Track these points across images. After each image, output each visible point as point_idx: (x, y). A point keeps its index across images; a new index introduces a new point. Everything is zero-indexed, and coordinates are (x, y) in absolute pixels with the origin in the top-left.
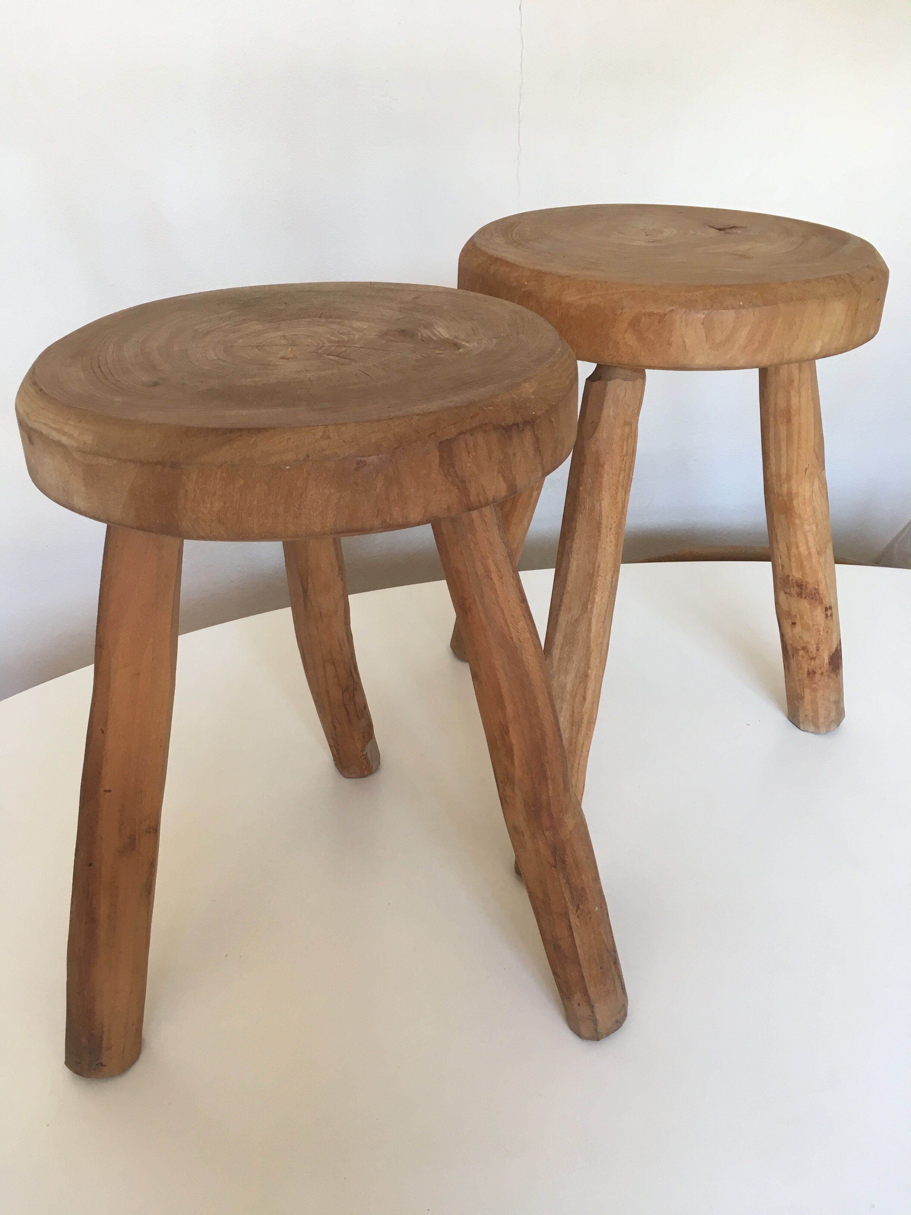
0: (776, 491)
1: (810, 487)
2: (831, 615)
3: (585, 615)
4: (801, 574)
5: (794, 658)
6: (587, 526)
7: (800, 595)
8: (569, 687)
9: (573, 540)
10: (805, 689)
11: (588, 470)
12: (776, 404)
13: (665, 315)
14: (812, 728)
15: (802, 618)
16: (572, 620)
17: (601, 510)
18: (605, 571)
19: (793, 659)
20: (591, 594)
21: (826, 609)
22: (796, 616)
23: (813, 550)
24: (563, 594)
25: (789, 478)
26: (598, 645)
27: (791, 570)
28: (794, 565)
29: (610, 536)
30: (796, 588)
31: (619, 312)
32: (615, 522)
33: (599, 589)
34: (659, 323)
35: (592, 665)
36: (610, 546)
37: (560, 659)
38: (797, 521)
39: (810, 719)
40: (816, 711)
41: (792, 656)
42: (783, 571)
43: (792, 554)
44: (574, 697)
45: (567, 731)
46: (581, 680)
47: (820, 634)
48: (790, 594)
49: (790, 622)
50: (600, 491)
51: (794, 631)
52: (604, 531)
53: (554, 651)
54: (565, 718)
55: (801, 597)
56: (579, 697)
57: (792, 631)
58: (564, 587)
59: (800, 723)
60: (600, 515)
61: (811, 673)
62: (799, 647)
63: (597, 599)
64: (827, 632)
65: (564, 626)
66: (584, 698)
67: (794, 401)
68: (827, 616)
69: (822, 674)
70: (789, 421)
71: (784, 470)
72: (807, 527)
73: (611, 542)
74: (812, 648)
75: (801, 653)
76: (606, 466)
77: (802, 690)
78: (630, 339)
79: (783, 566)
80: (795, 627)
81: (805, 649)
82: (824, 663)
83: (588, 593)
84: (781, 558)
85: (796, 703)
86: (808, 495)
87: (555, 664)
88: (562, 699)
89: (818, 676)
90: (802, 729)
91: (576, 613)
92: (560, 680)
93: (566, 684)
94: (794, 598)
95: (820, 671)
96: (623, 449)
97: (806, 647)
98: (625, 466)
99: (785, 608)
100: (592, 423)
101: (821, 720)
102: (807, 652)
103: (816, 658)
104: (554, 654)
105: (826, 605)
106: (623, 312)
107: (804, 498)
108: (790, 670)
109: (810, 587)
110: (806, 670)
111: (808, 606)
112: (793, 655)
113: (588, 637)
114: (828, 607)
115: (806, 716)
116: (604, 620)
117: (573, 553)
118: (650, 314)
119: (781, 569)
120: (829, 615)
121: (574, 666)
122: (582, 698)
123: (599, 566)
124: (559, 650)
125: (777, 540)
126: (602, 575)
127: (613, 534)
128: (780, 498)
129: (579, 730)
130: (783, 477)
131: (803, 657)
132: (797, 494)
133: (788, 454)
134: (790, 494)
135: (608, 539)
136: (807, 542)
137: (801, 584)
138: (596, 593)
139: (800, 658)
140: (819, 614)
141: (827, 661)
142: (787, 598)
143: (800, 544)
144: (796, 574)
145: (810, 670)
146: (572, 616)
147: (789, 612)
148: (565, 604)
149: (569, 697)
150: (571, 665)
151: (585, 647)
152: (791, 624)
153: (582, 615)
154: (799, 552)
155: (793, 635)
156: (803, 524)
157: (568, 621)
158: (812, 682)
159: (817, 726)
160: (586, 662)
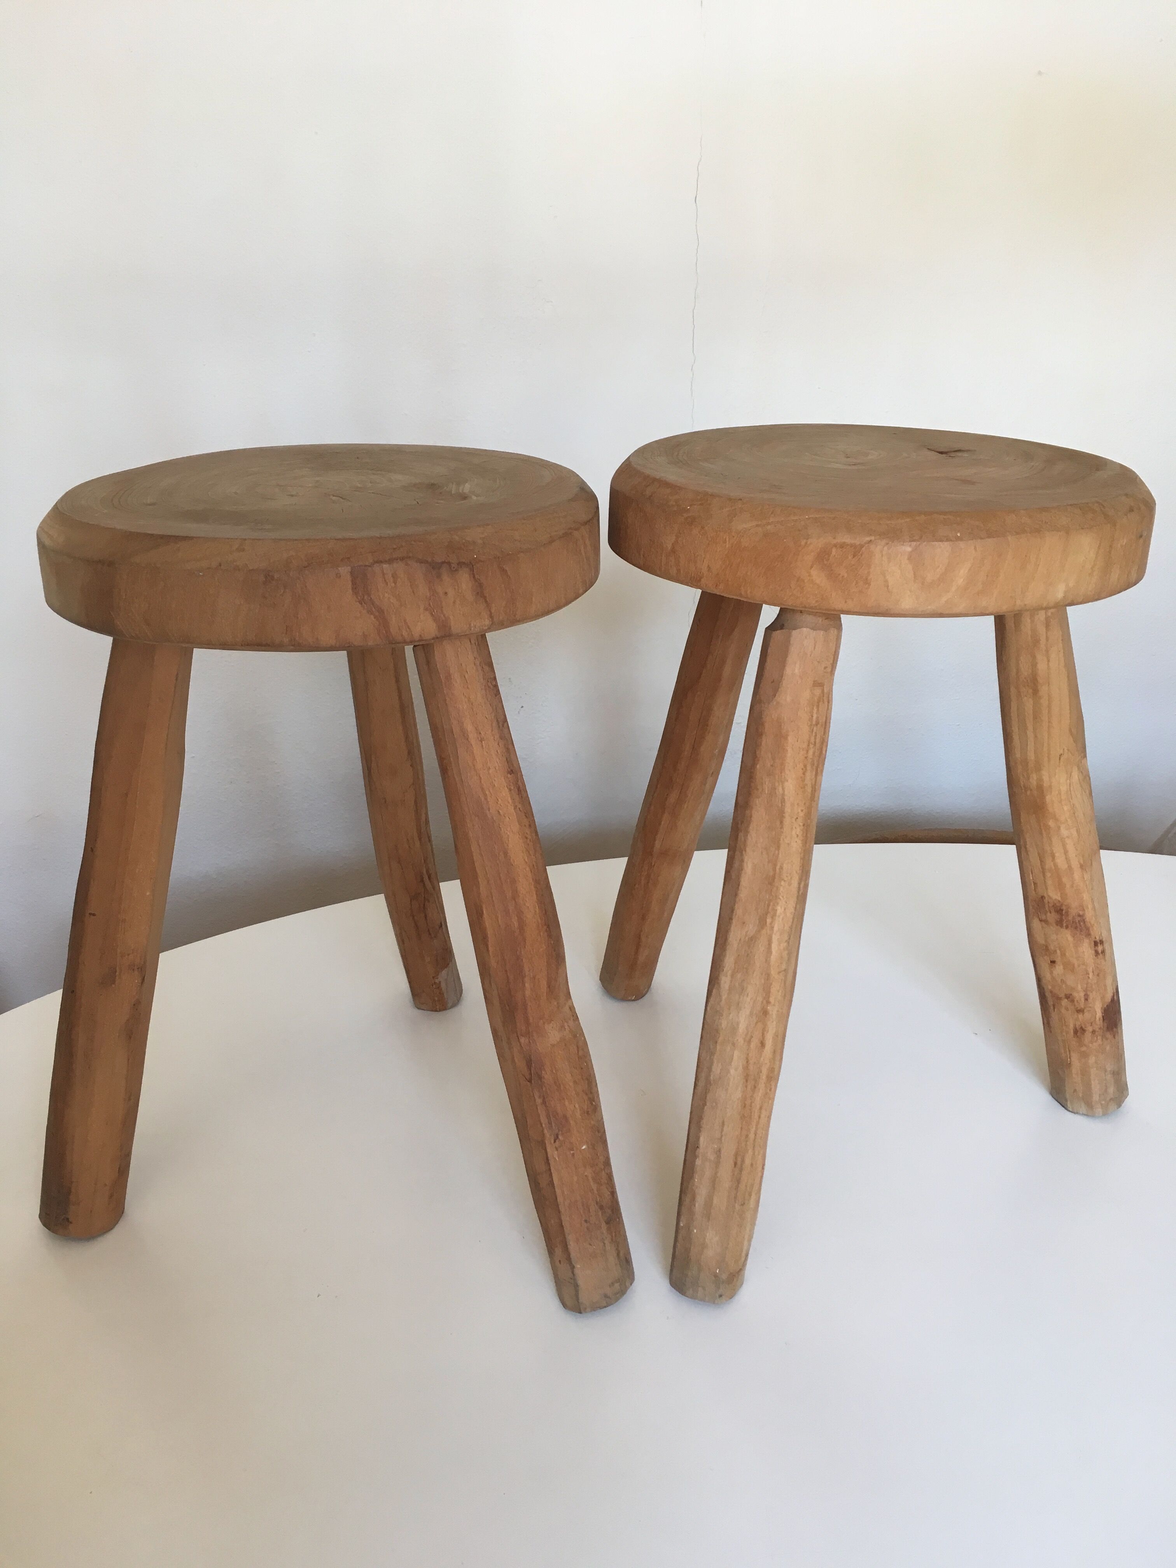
0: (1022, 784)
1: (1067, 779)
2: (1103, 952)
3: (764, 932)
4: (1059, 895)
5: (1056, 1010)
6: (765, 815)
7: (1059, 923)
8: (742, 1028)
9: (747, 832)
10: (1072, 1053)
11: (767, 742)
12: (1018, 672)
13: (862, 546)
14: (1083, 1109)
15: (1063, 954)
16: (747, 938)
17: (783, 795)
18: (790, 874)
19: (1054, 1011)
20: (771, 904)
21: (1096, 944)
22: (1055, 951)
23: (1075, 864)
24: (734, 904)
25: (1038, 768)
26: (779, 973)
27: (1047, 889)
28: (1049, 882)
29: (796, 828)
30: (1054, 913)
31: (803, 543)
32: (802, 811)
33: (781, 898)
34: (854, 556)
35: (772, 1000)
36: (796, 842)
37: (730, 989)
38: (1051, 823)
39: (1081, 1095)
40: (1088, 1086)
41: (1052, 1008)
42: (1035, 891)
43: (1047, 867)
44: (749, 1042)
46: (757, 1019)
47: (1089, 977)
48: (1046, 921)
49: (1048, 958)
50: (782, 770)
51: (1054, 972)
52: (787, 821)
53: (723, 979)
54: (736, 1070)
55: (1062, 926)
56: (755, 1043)
57: (1051, 973)
58: (736, 895)
59: (1066, 1100)
60: (783, 801)
61: (1079, 1032)
62: (1062, 995)
63: (780, 910)
64: (1098, 975)
65: (735, 946)
66: (763, 1044)
67: (1041, 666)
68: (1097, 953)
69: (1094, 1032)
70: (1036, 692)
71: (1031, 756)
72: (1064, 832)
73: (798, 836)
74: (1079, 995)
75: (1065, 1002)
76: (789, 738)
77: (1068, 1054)
78: (818, 577)
79: (1035, 884)
80: (1055, 967)
81: (1069, 997)
82: (1096, 1018)
83: (767, 902)
84: (1032, 873)
85: (1060, 1072)
86: (1064, 789)
87: (724, 997)
88: (734, 1044)
89: (1088, 1036)
90: (1071, 1110)
91: (751, 928)
92: (730, 1018)
93: (738, 1024)
94: (1051, 927)
95: (1090, 1029)
96: (812, 716)
97: (1071, 994)
98: (815, 739)
99: (1040, 940)
100: (772, 682)
101: (1096, 1097)
102: (1073, 1001)
103: (1085, 1011)
104: (722, 982)
105: (1095, 938)
106: (808, 543)
107: (1060, 794)
108: (1051, 1027)
109: (1073, 912)
110: (1072, 1026)
111: (1070, 939)
112: (1054, 1006)
113: (767, 961)
114: (1099, 941)
115: (1075, 1091)
116: (789, 939)
117: (747, 849)
118: (842, 546)
119: (1033, 888)
120: (1100, 952)
121: (748, 999)
123: (781, 868)
125: (1026, 848)
126: (786, 879)
127: (800, 825)
128: (1028, 793)
129: (755, 1087)
130: (1031, 765)
131: (1067, 1009)
132: (1050, 787)
133: (1036, 736)
134: (1040, 788)
135: (794, 833)
136: (1066, 852)
137: (1060, 909)
138: (778, 904)
139: (1063, 1011)
140: (1086, 950)
141: (1099, 1014)
142: (1042, 927)
143: (1057, 855)
144: (1054, 895)
145: (1077, 1026)
146: (746, 932)
147: (1047, 947)
148: (737, 916)
149: (742, 1042)
150: (745, 998)
151: (764, 974)
152: (1050, 962)
153: (759, 931)
154: (1055, 865)
155: (1053, 978)
156: (1059, 828)
157: (740, 940)
158: (1081, 1044)
159: (1090, 1105)
160: (764, 996)
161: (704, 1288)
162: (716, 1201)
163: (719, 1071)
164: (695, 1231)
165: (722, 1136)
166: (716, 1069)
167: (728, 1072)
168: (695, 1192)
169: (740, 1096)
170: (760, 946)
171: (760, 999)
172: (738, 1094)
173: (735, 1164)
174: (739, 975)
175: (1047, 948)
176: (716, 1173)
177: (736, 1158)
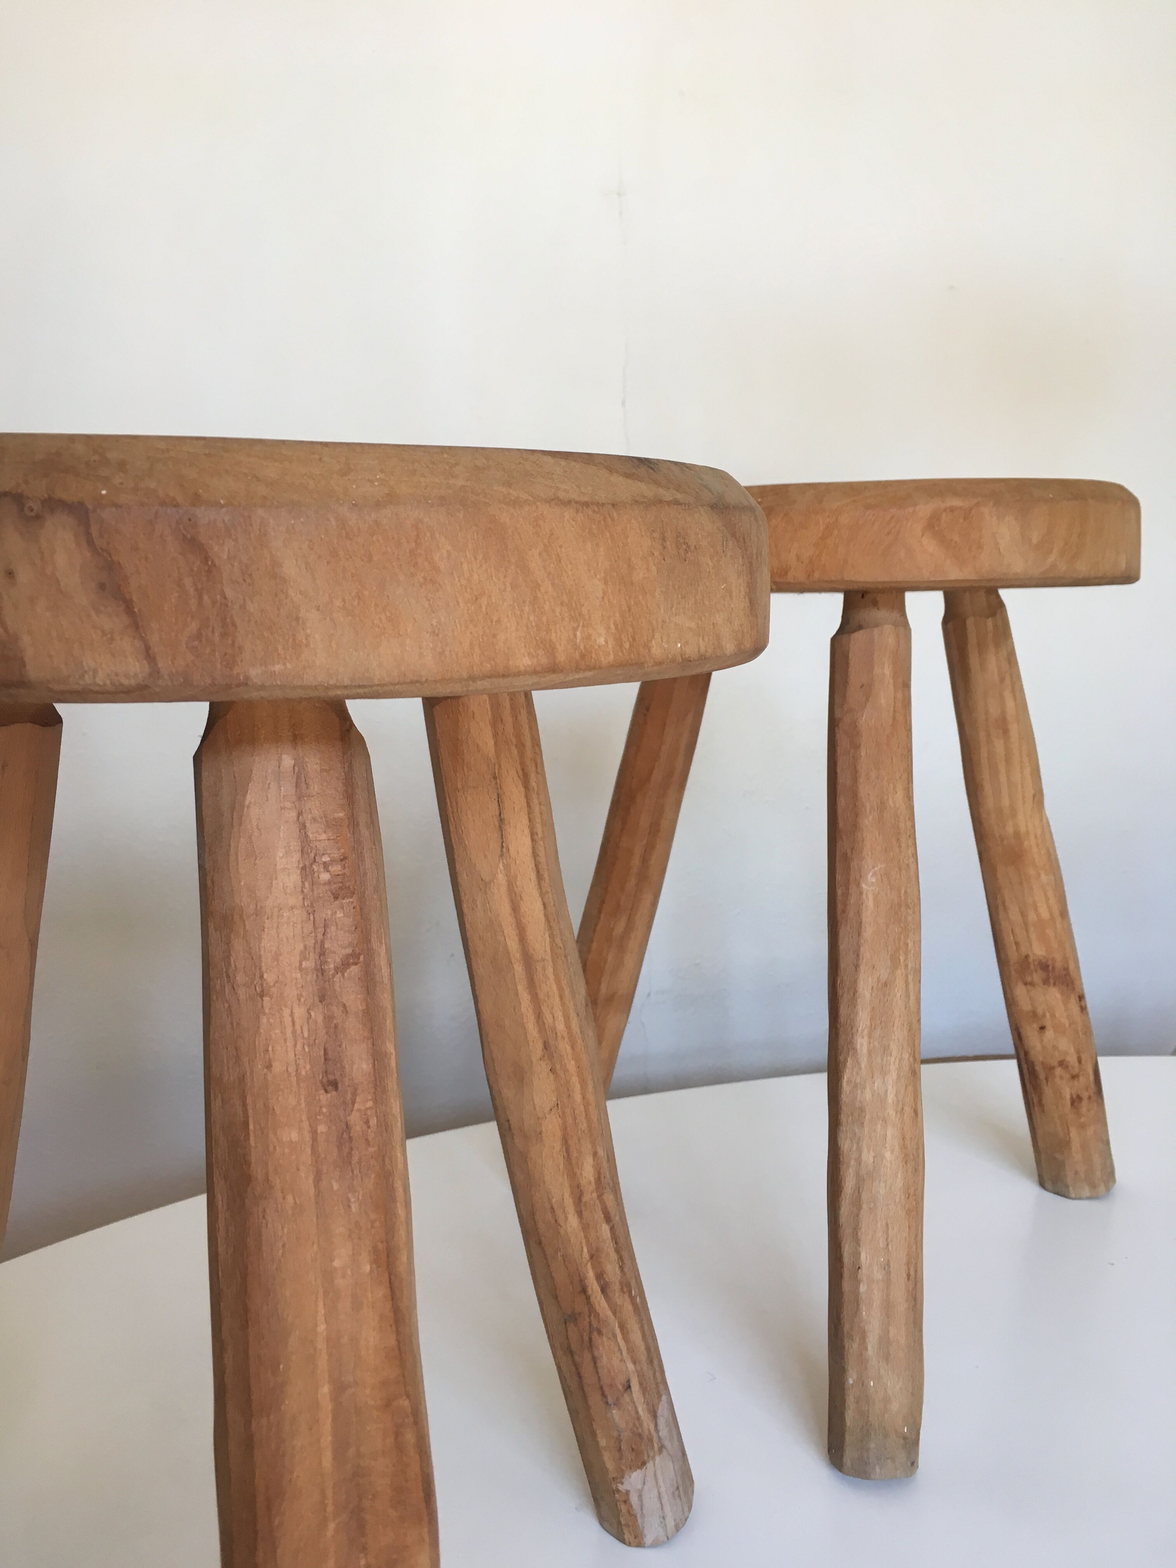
0: (998, 834)
1: (1040, 821)
3: (900, 972)
4: (1044, 949)
6: (879, 834)
7: (1046, 982)
8: (891, 1097)
12: (987, 713)
13: (971, 509)
14: (1087, 1192)
15: (1053, 1016)
16: (880, 984)
17: (895, 808)
18: (913, 900)
19: (1047, 1085)
20: (902, 937)
21: (1080, 998)
22: (1044, 1015)
23: (1056, 912)
24: (859, 946)
25: (1014, 813)
27: (1031, 946)
28: (1033, 936)
29: (910, 846)
30: (1040, 972)
34: (965, 520)
37: (870, 1052)
38: (1032, 872)
39: (1083, 1176)
40: (1089, 1162)
41: (1045, 1082)
42: (1017, 952)
43: (1030, 921)
45: (899, 1176)
47: (1079, 1037)
48: (1032, 984)
49: (1035, 1026)
51: (1044, 1039)
52: (903, 838)
54: (892, 1152)
55: (1049, 985)
56: (908, 1110)
57: (1042, 1041)
58: (859, 935)
59: (1067, 1187)
61: (1076, 1101)
62: (1055, 1063)
64: (1085, 1033)
65: (867, 995)
67: (1009, 704)
68: (1080, 1009)
69: (1090, 1098)
70: (1006, 732)
71: (1006, 802)
72: (1043, 879)
74: (1072, 1059)
75: (1059, 1071)
78: (929, 546)
79: (1017, 944)
80: (1045, 1032)
81: (1063, 1064)
82: (1090, 1081)
83: (897, 936)
84: (1013, 933)
85: (1058, 1156)
86: (1039, 831)
88: (885, 1120)
89: (1085, 1103)
91: (884, 974)
92: (876, 1088)
93: (886, 1092)
94: (1038, 988)
95: (1086, 1095)
97: (1065, 1060)
99: (1027, 1007)
102: (1067, 1067)
103: (1080, 1075)
105: (1077, 992)
106: (917, 510)
107: (1036, 838)
108: (1043, 1106)
109: (1059, 965)
110: (1068, 1097)
111: (1058, 996)
112: (1047, 1079)
114: (1081, 995)
115: (1076, 1173)
119: (1015, 949)
120: (1083, 1007)
121: (893, 1059)
122: (913, 1114)
124: (866, 1038)
125: (1004, 906)
126: (910, 906)
128: (1005, 842)
130: (1007, 811)
131: (1061, 1078)
132: (1027, 832)
133: (1009, 779)
134: (1017, 834)
136: (1047, 899)
137: (1046, 965)
139: (1058, 1081)
140: (1075, 1005)
141: (1092, 1077)
142: (1028, 991)
143: (1039, 905)
144: (1038, 951)
145: (1073, 1095)
146: (878, 978)
147: (1034, 1012)
148: (864, 961)
149: (894, 1114)
150: (889, 1058)
151: (905, 1025)
152: (1038, 1028)
153: (893, 972)
154: (1038, 915)
155: (1044, 1047)
156: (1039, 875)
157: (873, 987)
158: (1079, 1115)
159: (1093, 1186)
160: (910, 1051)
161: (893, 1459)
162: (892, 1332)
163: (871, 1160)
164: (872, 1384)
165: (888, 1245)
166: (868, 1157)
167: (883, 1157)
168: (864, 1330)
169: (901, 1185)
170: (896, 991)
171: (906, 1056)
172: (899, 1183)
173: (909, 1276)
174: (877, 1033)
175: (1034, 1014)
176: (888, 1295)
177: (909, 1270)
